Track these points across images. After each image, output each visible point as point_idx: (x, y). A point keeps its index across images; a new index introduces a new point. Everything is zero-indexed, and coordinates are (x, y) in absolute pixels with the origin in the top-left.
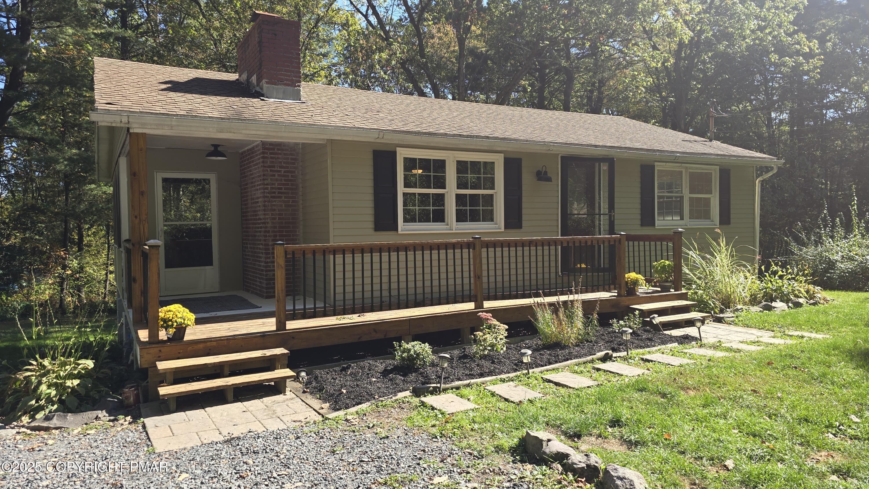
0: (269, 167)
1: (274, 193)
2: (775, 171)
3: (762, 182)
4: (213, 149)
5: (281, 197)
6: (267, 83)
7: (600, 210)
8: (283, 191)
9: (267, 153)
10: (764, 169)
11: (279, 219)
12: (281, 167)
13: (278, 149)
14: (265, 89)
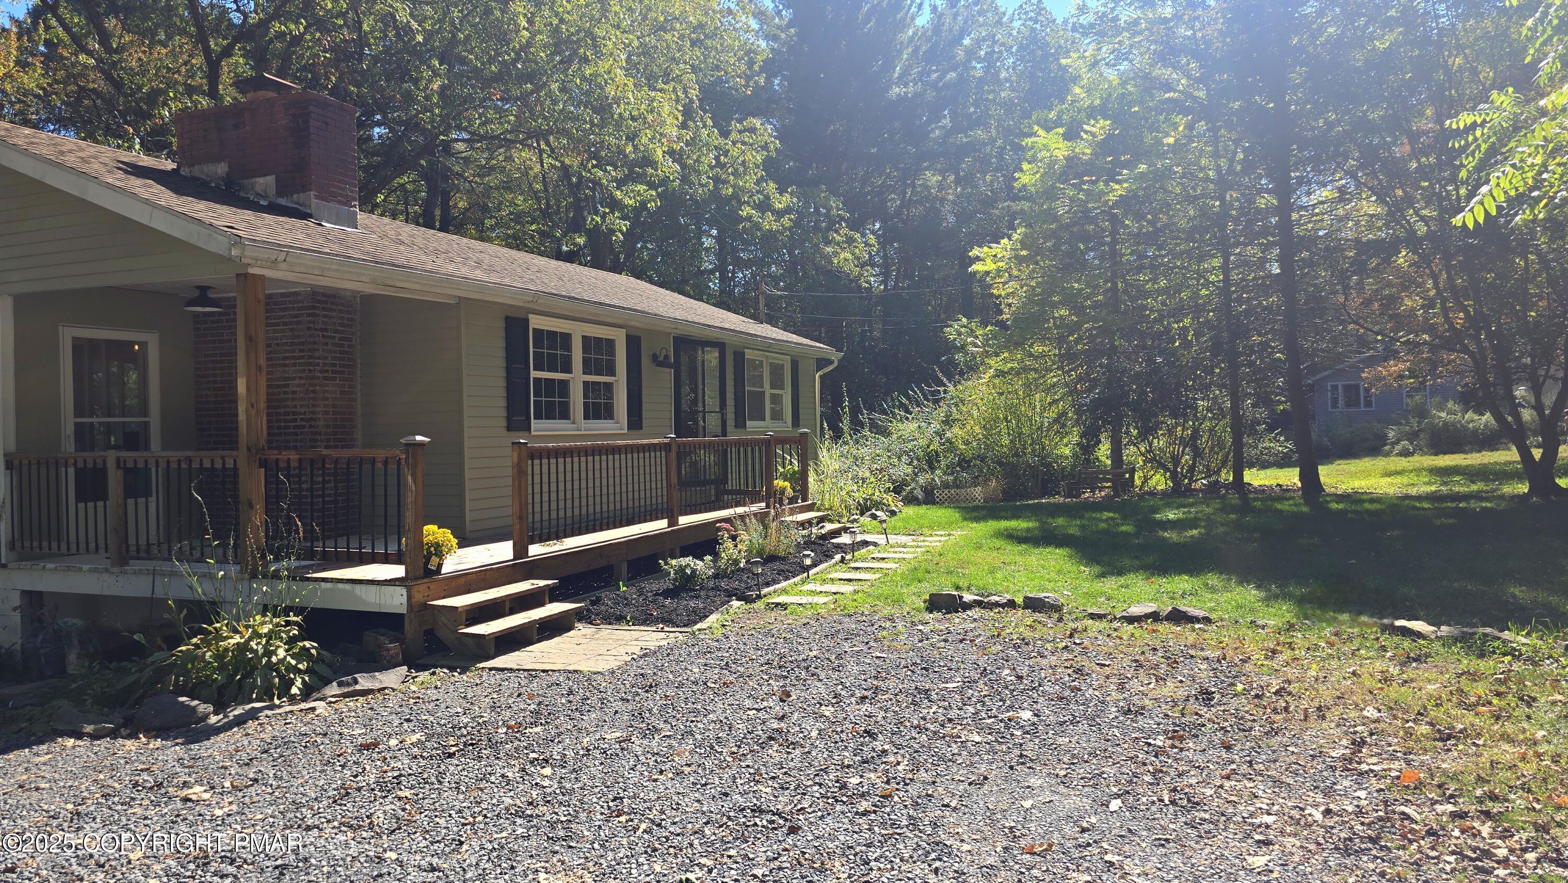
0: (322, 330)
1: (327, 371)
2: (836, 364)
3: (821, 377)
4: (197, 293)
5: (335, 378)
6: (317, 197)
7: (704, 406)
8: (337, 368)
9: (317, 308)
10: (822, 362)
11: (334, 413)
12: (336, 331)
13: (332, 303)
14: (313, 206)
